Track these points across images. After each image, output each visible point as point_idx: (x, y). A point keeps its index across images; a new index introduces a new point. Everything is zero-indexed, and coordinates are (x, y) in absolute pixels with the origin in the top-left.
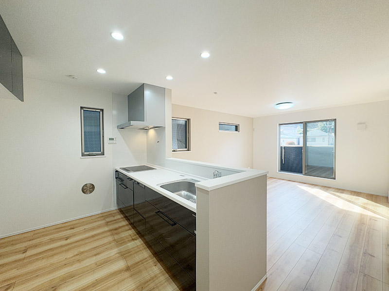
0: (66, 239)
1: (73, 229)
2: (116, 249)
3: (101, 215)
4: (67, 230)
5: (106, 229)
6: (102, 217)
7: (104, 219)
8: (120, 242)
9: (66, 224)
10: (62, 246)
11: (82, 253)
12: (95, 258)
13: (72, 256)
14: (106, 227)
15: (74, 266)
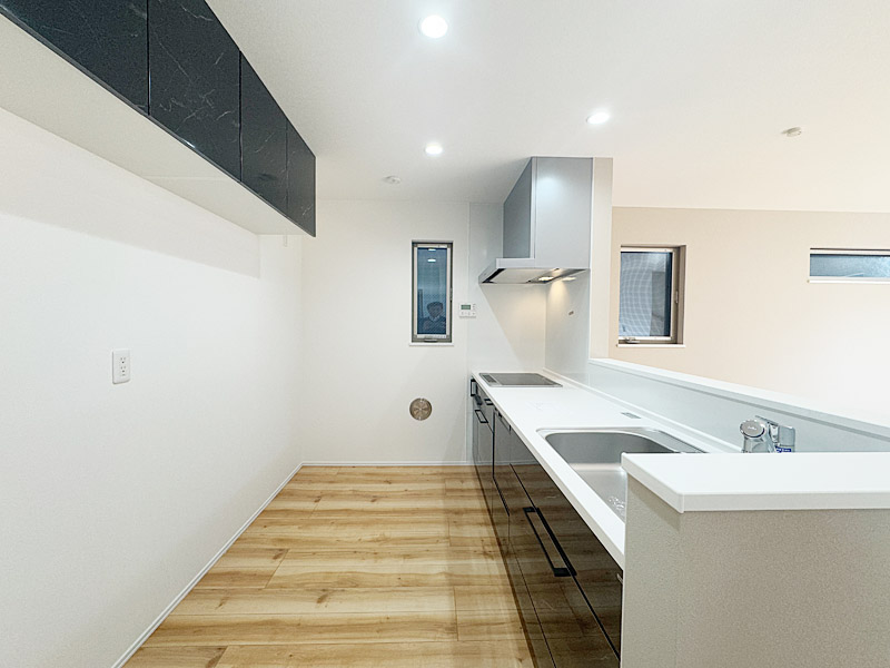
0: (373, 501)
1: (389, 482)
2: (445, 562)
3: (441, 470)
4: (380, 482)
5: (440, 504)
6: (442, 474)
7: (444, 481)
8: (457, 548)
9: (383, 471)
10: (363, 512)
11: (386, 540)
12: (401, 562)
13: (369, 538)
14: (441, 501)
15: (365, 563)
